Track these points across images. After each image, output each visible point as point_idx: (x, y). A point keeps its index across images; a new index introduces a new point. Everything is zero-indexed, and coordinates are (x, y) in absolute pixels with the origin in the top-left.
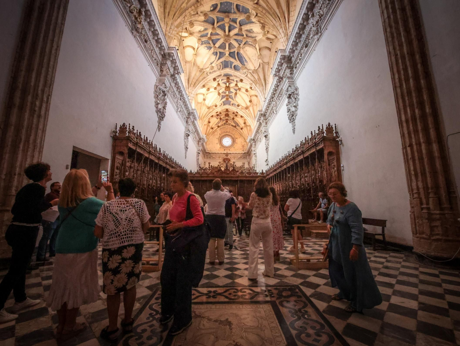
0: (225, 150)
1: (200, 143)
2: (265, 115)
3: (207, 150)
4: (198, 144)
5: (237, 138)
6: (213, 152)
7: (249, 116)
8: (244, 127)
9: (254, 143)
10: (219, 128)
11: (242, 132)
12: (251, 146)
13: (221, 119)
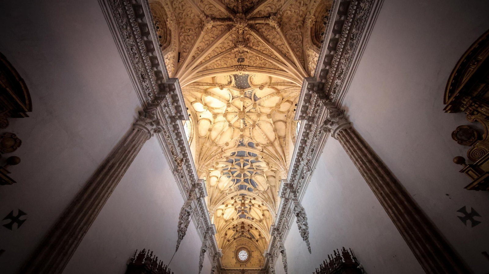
0: (241, 266)
1: (216, 259)
2: (278, 230)
3: (222, 266)
4: (214, 259)
5: (253, 251)
6: (229, 269)
7: (263, 229)
8: (259, 239)
9: (271, 258)
10: (235, 240)
11: (257, 244)
12: (268, 260)
13: (237, 231)
